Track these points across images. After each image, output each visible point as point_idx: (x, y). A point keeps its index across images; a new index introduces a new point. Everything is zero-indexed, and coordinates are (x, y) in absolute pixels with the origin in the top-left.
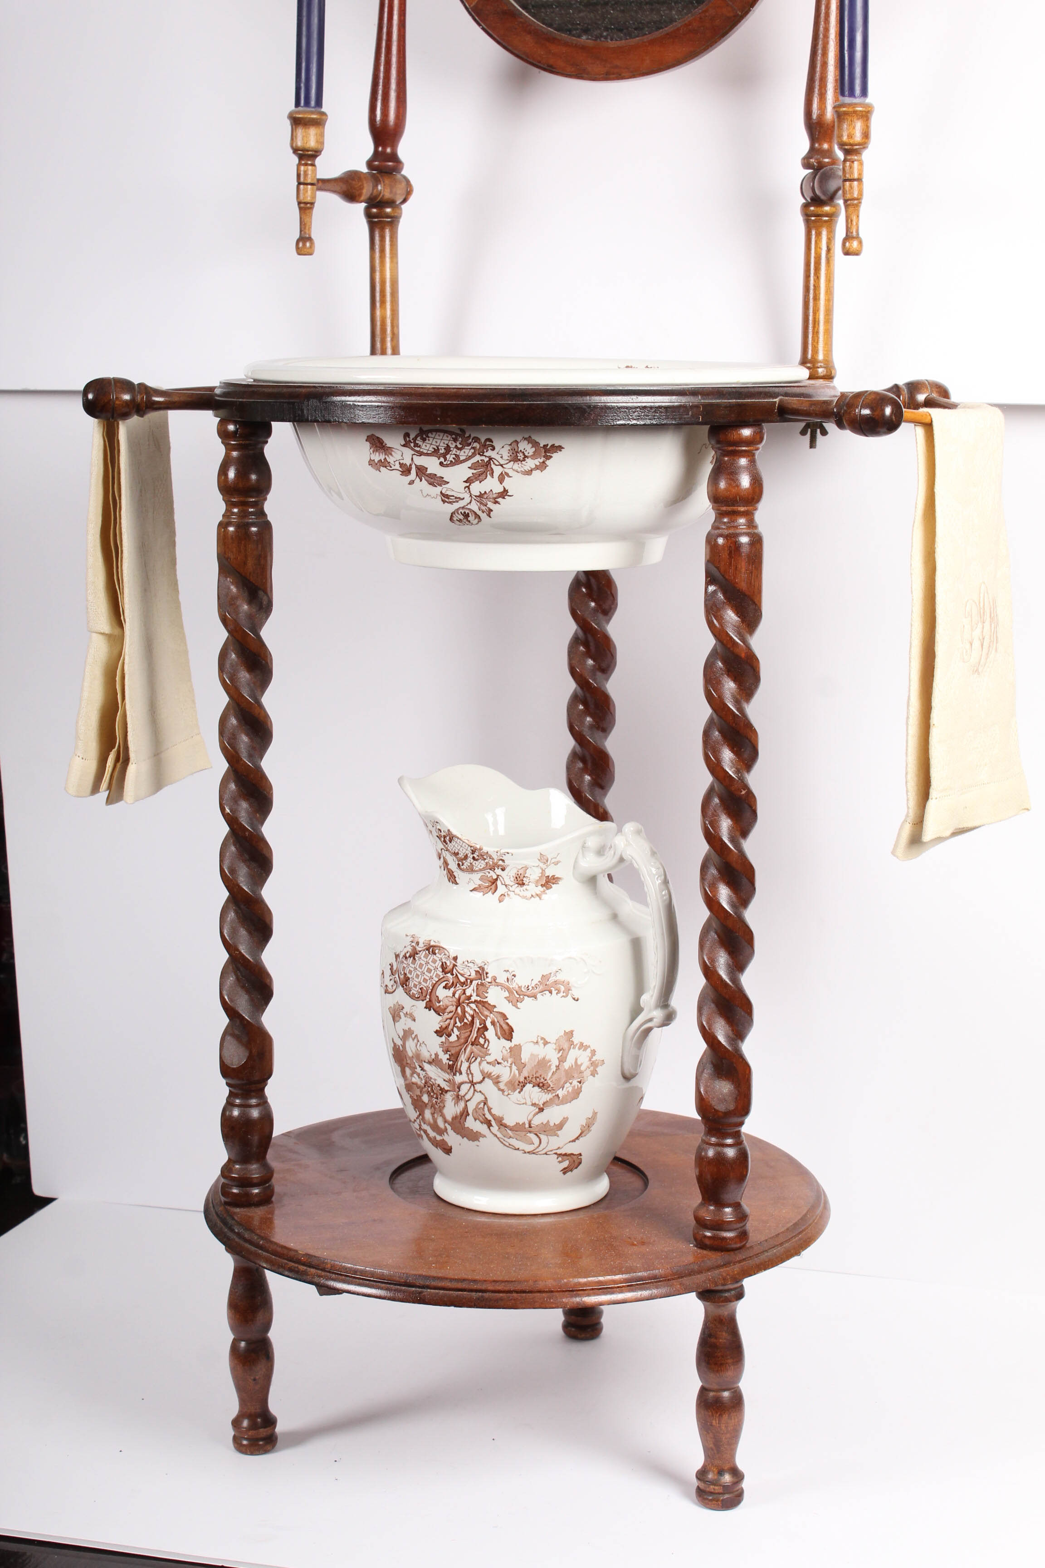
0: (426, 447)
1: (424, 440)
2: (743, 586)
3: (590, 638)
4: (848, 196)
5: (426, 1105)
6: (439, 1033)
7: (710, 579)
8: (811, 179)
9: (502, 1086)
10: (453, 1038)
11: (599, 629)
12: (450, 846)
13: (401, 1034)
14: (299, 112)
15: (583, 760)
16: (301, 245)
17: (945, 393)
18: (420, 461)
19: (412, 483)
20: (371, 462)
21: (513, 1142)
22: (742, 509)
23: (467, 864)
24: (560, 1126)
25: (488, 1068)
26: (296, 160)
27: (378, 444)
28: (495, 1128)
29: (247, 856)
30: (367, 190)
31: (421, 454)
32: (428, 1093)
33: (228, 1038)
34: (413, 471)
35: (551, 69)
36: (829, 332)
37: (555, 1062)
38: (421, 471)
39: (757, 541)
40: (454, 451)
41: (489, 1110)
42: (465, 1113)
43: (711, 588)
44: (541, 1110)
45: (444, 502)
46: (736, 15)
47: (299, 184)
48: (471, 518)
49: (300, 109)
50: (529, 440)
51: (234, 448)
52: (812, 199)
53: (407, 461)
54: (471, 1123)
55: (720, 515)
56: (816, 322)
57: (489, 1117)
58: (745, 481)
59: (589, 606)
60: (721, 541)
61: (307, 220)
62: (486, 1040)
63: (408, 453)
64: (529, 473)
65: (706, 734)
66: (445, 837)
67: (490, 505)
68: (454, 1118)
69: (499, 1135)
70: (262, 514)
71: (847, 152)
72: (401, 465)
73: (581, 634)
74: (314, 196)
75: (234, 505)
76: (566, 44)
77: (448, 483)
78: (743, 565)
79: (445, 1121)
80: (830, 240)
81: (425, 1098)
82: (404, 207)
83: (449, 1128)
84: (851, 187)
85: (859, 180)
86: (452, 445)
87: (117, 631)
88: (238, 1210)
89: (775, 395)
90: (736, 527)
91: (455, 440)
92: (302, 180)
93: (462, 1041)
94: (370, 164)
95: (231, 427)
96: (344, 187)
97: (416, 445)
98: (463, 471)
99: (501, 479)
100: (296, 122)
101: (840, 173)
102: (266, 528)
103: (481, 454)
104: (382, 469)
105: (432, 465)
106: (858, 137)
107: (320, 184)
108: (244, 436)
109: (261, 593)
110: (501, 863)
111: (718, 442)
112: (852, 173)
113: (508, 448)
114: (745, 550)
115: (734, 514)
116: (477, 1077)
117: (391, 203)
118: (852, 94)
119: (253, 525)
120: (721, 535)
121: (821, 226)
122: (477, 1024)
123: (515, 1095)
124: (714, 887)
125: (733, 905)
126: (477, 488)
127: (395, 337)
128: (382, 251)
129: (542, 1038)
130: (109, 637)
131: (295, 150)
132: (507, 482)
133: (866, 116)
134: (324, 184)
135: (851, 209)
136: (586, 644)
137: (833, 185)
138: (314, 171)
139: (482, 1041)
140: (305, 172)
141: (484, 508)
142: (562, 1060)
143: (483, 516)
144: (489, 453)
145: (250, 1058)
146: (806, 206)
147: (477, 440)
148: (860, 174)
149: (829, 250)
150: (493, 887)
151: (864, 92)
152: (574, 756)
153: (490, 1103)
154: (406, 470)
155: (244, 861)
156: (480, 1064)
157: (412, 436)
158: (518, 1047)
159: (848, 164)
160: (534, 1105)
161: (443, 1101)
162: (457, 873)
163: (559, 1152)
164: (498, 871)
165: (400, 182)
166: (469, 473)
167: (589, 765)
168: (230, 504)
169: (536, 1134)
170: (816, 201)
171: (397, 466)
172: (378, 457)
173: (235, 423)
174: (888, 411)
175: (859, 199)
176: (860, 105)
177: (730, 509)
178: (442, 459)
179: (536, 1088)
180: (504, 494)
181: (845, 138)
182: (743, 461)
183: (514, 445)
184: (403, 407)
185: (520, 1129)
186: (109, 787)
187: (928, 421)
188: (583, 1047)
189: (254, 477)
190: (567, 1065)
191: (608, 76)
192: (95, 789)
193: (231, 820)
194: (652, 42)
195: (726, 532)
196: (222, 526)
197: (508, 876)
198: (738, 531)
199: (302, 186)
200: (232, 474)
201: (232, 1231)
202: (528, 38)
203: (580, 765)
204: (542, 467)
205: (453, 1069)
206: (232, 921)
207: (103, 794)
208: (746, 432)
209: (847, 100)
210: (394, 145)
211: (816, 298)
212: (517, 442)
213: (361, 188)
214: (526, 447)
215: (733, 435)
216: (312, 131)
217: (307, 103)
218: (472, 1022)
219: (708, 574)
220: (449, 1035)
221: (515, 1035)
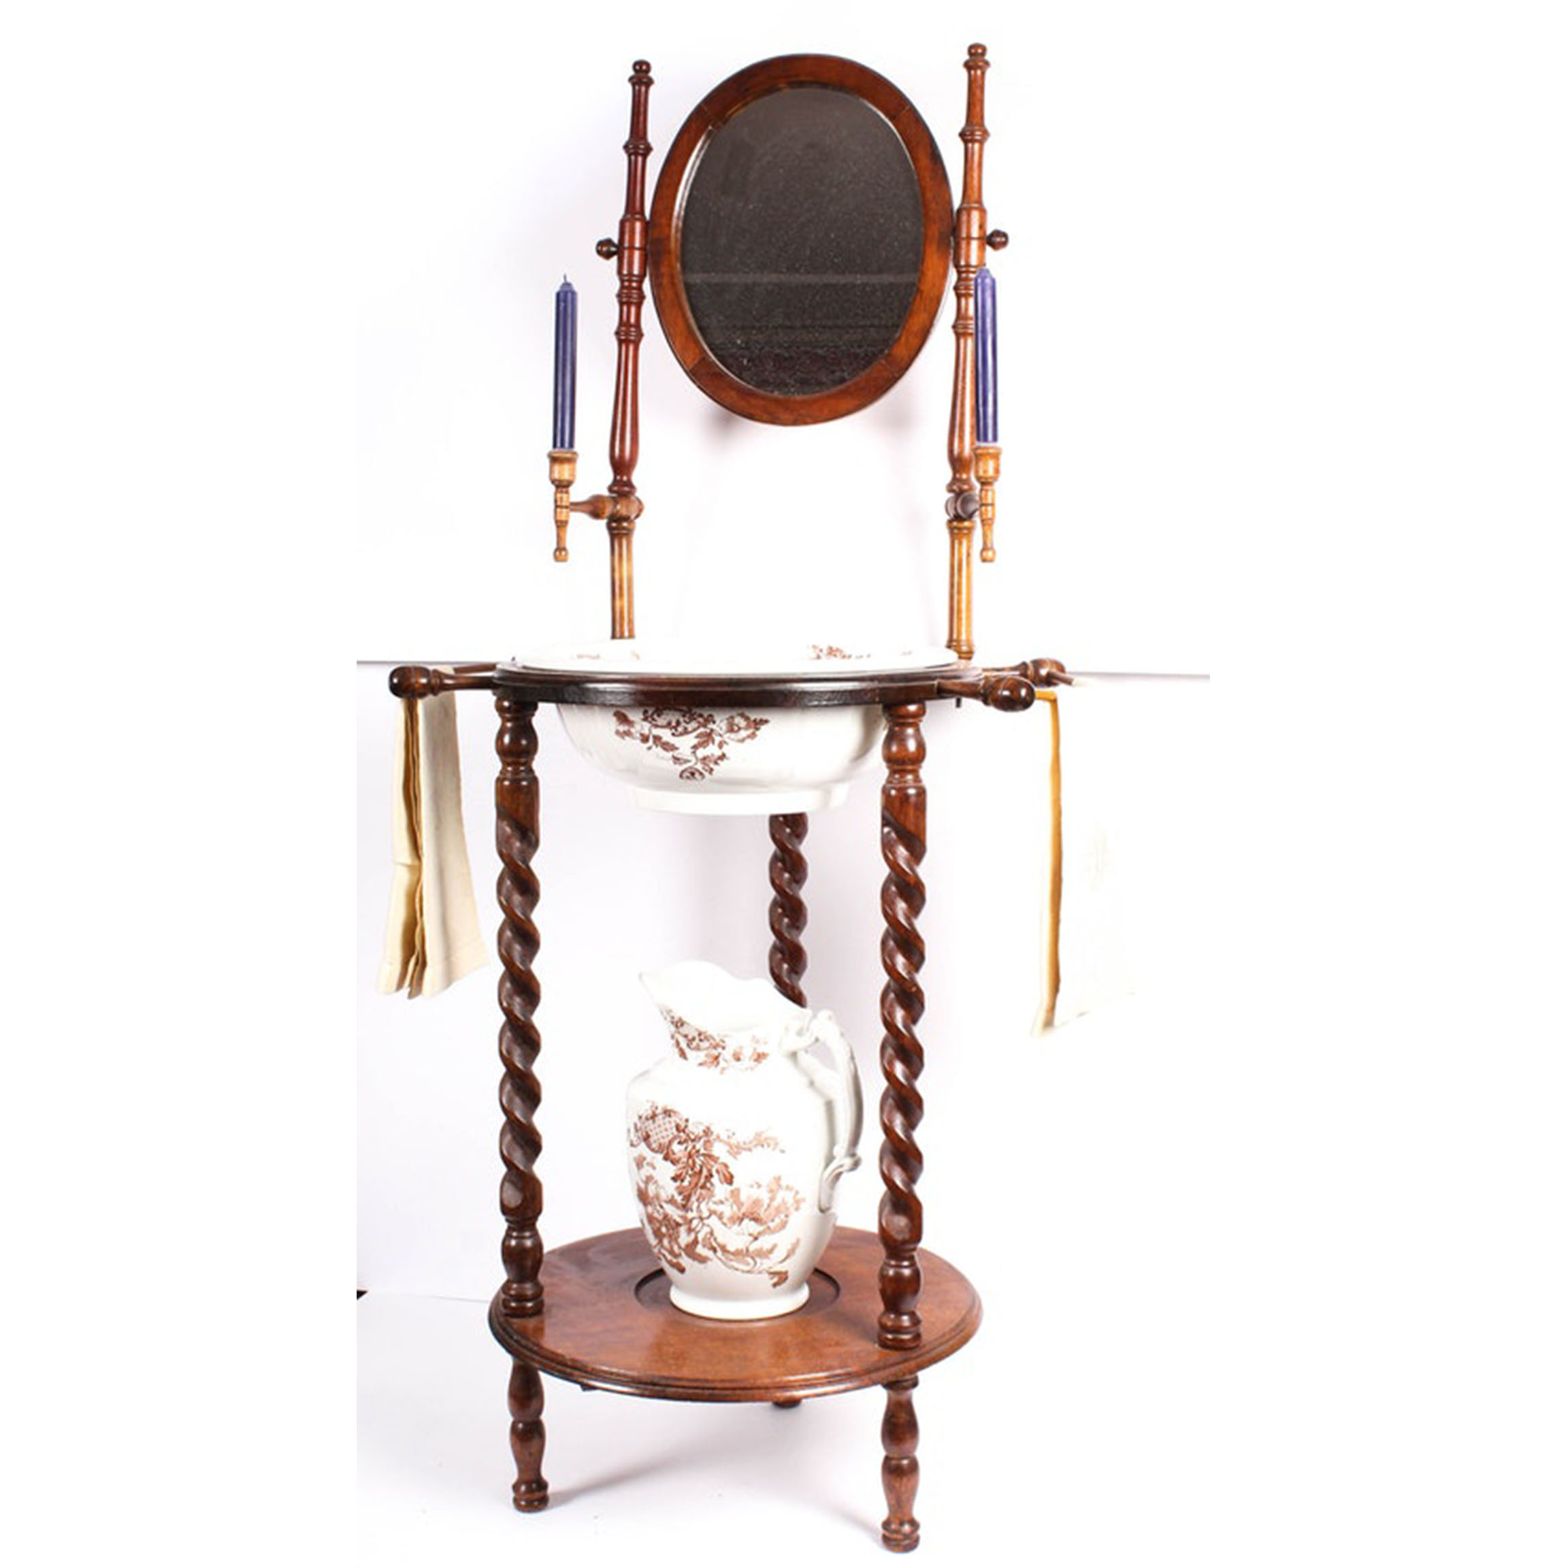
0: (661, 721)
1: (659, 716)
2: (912, 828)
3: (787, 857)
4: (984, 517)
5: (664, 1235)
6: (674, 1179)
7: (885, 822)
8: (954, 499)
9: (725, 1220)
10: (686, 1183)
11: (793, 849)
12: (681, 1030)
13: (644, 1178)
14: (556, 453)
15: (782, 952)
16: (558, 553)
17: (1061, 668)
18: (656, 732)
19: (649, 748)
20: (618, 732)
21: (735, 1264)
22: (910, 767)
23: (694, 1044)
24: (771, 1251)
25: (713, 1207)
26: (553, 488)
27: (623, 719)
28: (719, 1253)
29: (520, 1041)
30: (609, 510)
31: (657, 726)
32: (666, 1226)
33: (507, 1184)
34: (651, 740)
35: (751, 417)
36: (969, 618)
37: (766, 1201)
38: (657, 739)
39: (922, 793)
40: (683, 724)
41: (715, 1239)
42: (696, 1242)
43: (886, 830)
44: (756, 1239)
45: (675, 763)
46: (894, 377)
47: (557, 506)
48: (697, 775)
49: (557, 450)
50: (742, 715)
51: (509, 720)
52: (955, 516)
53: (646, 732)
54: (700, 1249)
55: (893, 772)
56: (959, 611)
57: (714, 1244)
58: (912, 746)
59: (785, 831)
60: (893, 792)
61: (561, 534)
62: (712, 1185)
63: (647, 725)
64: (742, 740)
65: (884, 943)
66: (677, 1022)
67: (712, 765)
68: (687, 1246)
69: (723, 1258)
70: (531, 771)
71: (983, 484)
72: (642, 735)
73: (779, 853)
74: (568, 516)
75: (509, 765)
76: (763, 398)
77: (677, 749)
78: (911, 812)
79: (680, 1247)
80: (969, 548)
81: (664, 1230)
82: (638, 521)
83: (683, 1254)
84: (986, 510)
85: (992, 505)
86: (681, 720)
87: (416, 863)
88: (515, 1320)
89: (934, 679)
90: (905, 782)
91: (684, 716)
92: (559, 503)
93: (693, 1185)
94: (610, 489)
95: (506, 704)
96: (590, 508)
97: (654, 719)
98: (691, 739)
99: (720, 746)
100: (554, 460)
101: (977, 498)
102: (534, 781)
103: (705, 726)
104: (627, 738)
105: (666, 735)
106: (991, 473)
107: (572, 507)
108: (516, 711)
109: (530, 834)
110: (721, 1044)
111: (891, 715)
112: (986, 499)
113: (725, 722)
114: (913, 800)
115: (903, 772)
116: (706, 1214)
117: (627, 519)
118: (986, 440)
119: (524, 779)
120: (894, 788)
121: (962, 537)
122: (705, 1172)
123: (736, 1228)
124: (891, 1063)
125: (907, 1078)
126: (701, 753)
127: (631, 622)
128: (621, 555)
129: (757, 1183)
130: (411, 868)
131: (553, 482)
132: (725, 749)
133: (996, 457)
134: (576, 506)
135: (986, 527)
136: (783, 861)
137: (972, 507)
138: (568, 498)
139: (708, 1185)
140: (561, 499)
141: (707, 768)
142: (772, 1199)
143: (706, 774)
144: (711, 726)
145: (524, 1200)
146: (950, 522)
147: (701, 716)
148: (993, 499)
149: (968, 555)
150: (715, 1063)
151: (995, 439)
152: (775, 949)
153: (716, 1234)
154: (645, 739)
155: (519, 1045)
156: (707, 1203)
157: (650, 712)
158: (738, 1190)
159: (984, 492)
160: (750, 1235)
161: (678, 1232)
162: (687, 1051)
163: (772, 1270)
164: (720, 1050)
165: (634, 502)
166: (695, 741)
167: (787, 956)
168: (505, 764)
169: (753, 1258)
170: (957, 518)
171: (638, 735)
172: (622, 728)
173: (509, 701)
174: (1023, 692)
175: (992, 519)
176: (992, 448)
177: (900, 767)
178: (673, 731)
179: (752, 1223)
180: (723, 757)
181: (981, 473)
182: (910, 731)
183: (731, 720)
184: (644, 693)
185: (739, 1254)
186: (411, 985)
187: (1052, 698)
188: (788, 1188)
189: (524, 742)
190: (775, 1204)
191: (796, 422)
192: (400, 985)
193: (508, 1012)
194: (829, 397)
195: (898, 786)
196: (499, 781)
197: (727, 1054)
198: (907, 785)
199: (559, 510)
200: (507, 739)
201: (511, 1337)
202: (733, 393)
203: (779, 956)
204: (753, 736)
205: (685, 1207)
206: (509, 1092)
207: (406, 990)
208: (912, 708)
209: (983, 444)
210: (629, 474)
211: (959, 592)
212: (732, 718)
213: (605, 507)
214: (740, 721)
215: (902, 711)
216: (566, 467)
217: (562, 445)
218: (701, 1171)
219: (883, 818)
220: (682, 1181)
221: (735, 1180)
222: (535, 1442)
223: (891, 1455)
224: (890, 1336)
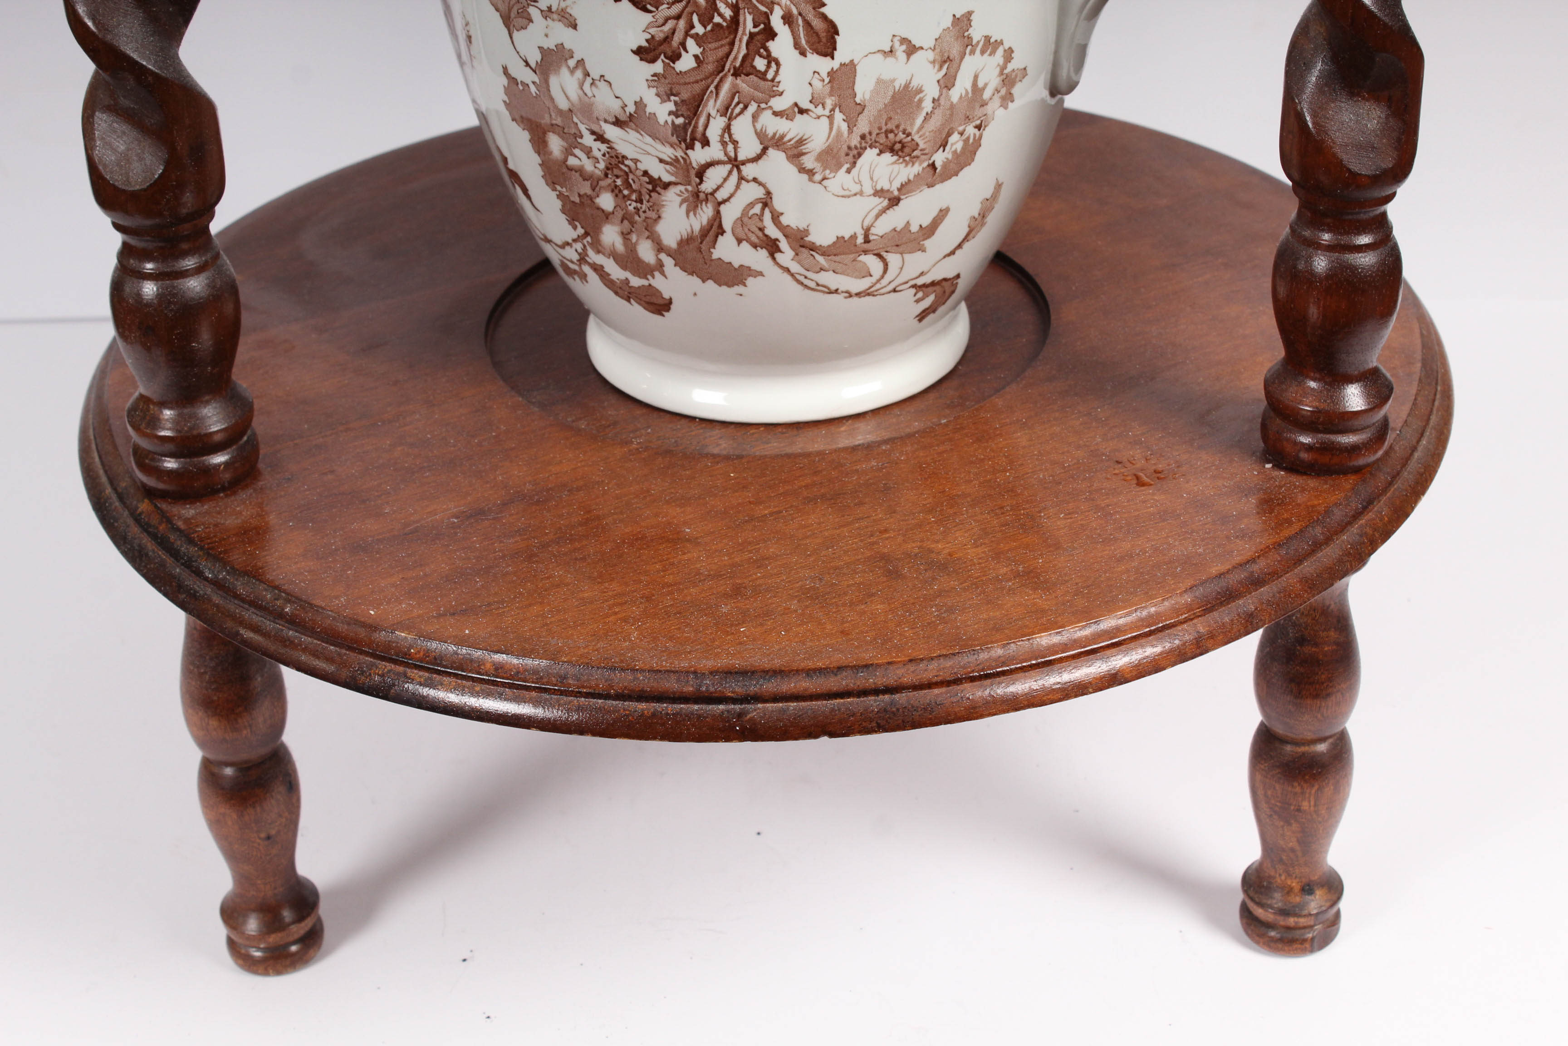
5: (607, 216)
6: (645, 53)
9: (809, 162)
10: (686, 63)
13: (535, 57)
21: (829, 279)
24: (930, 230)
25: (772, 124)
28: (786, 256)
32: (615, 190)
33: (102, 120)
37: (932, 91)
41: (776, 218)
42: (715, 229)
44: (895, 201)
54: (726, 248)
57: (773, 232)
62: (771, 60)
68: (686, 242)
69: (795, 267)
79: (660, 248)
81: (606, 201)
83: (668, 262)
88: (189, 511)
93: (710, 67)
116: (749, 147)
122: (748, 23)
123: (841, 179)
129: (904, 41)
139: (760, 64)
142: (947, 83)
145: (172, 163)
153: (778, 204)
156: (755, 117)
158: (850, 68)
160: (879, 193)
161: (656, 208)
163: (920, 282)
169: (879, 256)
179: (887, 157)
185: (844, 249)
188: (990, 45)
190: (955, 94)
205: (684, 133)
218: (735, 22)
220: (675, 57)
221: (841, 41)
222: (273, 805)
223: (1279, 729)
224: (1305, 439)
